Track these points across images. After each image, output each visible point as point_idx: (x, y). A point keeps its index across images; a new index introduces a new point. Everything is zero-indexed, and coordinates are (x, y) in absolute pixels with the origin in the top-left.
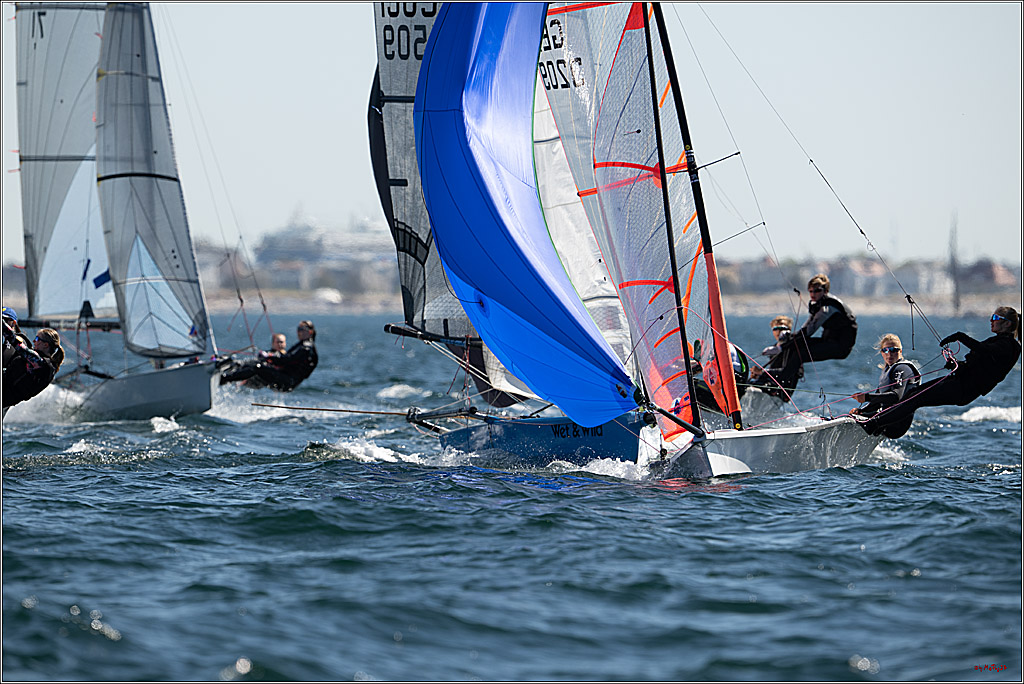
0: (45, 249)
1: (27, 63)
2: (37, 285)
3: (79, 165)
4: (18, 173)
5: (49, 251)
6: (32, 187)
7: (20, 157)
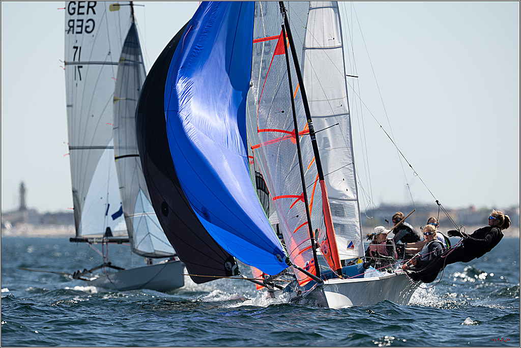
0: (85, 199)
1: (72, 94)
2: (80, 218)
3: (103, 151)
4: (68, 156)
5: (86, 200)
6: (76, 164)
7: (69, 147)
